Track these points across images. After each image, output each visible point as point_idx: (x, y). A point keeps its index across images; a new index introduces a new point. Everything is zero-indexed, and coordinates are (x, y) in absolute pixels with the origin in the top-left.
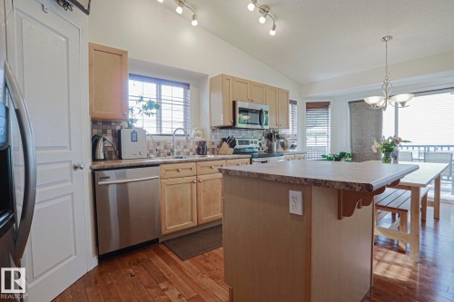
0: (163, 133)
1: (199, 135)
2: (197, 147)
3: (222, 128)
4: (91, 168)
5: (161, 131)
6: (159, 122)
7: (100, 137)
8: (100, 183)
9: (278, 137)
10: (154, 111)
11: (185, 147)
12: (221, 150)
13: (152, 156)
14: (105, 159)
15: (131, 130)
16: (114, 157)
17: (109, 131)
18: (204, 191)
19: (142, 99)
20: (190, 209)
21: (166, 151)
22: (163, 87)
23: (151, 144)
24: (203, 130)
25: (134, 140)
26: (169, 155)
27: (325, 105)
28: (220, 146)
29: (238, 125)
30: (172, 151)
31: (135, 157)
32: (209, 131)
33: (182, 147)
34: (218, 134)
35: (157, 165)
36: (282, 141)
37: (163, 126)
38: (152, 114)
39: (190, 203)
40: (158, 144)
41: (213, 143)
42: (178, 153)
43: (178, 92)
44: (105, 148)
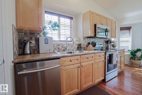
0: (61, 40)
1: (78, 41)
2: (77, 46)
3: (88, 37)
4: (13, 62)
5: (60, 39)
6: (59, 35)
7: (28, 41)
8: (19, 73)
9: (111, 42)
10: (57, 28)
11: (72, 47)
12: (88, 48)
13: (56, 51)
14: (30, 53)
15: (45, 38)
16: (36, 52)
17: (34, 38)
18: (84, 72)
19: (51, 22)
20: (77, 82)
21: (63, 49)
22: (61, 18)
23: (55, 45)
24: (79, 39)
25: (46, 43)
26: (64, 51)
27: (129, 28)
28: (87, 46)
29: (97, 36)
30: (66, 49)
31: (47, 52)
32: (82, 39)
33: (71, 46)
34: (86, 40)
35: (59, 58)
36: (113, 44)
37: (61, 37)
38: (56, 30)
39: (77, 79)
40: (59, 45)
41: (84, 45)
42: (69, 50)
43: (68, 21)
44: (30, 47)
